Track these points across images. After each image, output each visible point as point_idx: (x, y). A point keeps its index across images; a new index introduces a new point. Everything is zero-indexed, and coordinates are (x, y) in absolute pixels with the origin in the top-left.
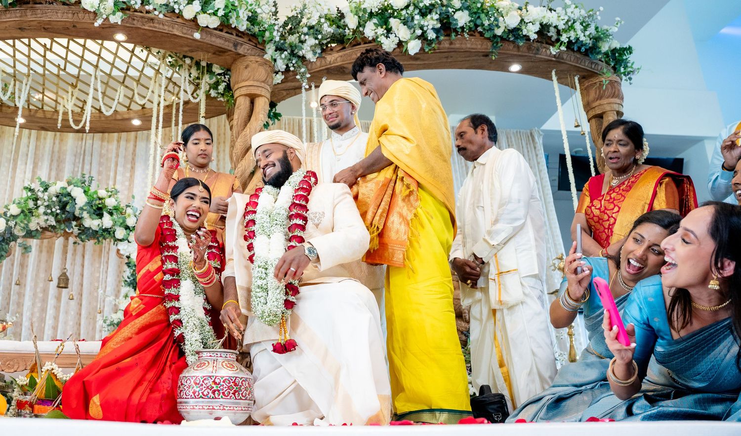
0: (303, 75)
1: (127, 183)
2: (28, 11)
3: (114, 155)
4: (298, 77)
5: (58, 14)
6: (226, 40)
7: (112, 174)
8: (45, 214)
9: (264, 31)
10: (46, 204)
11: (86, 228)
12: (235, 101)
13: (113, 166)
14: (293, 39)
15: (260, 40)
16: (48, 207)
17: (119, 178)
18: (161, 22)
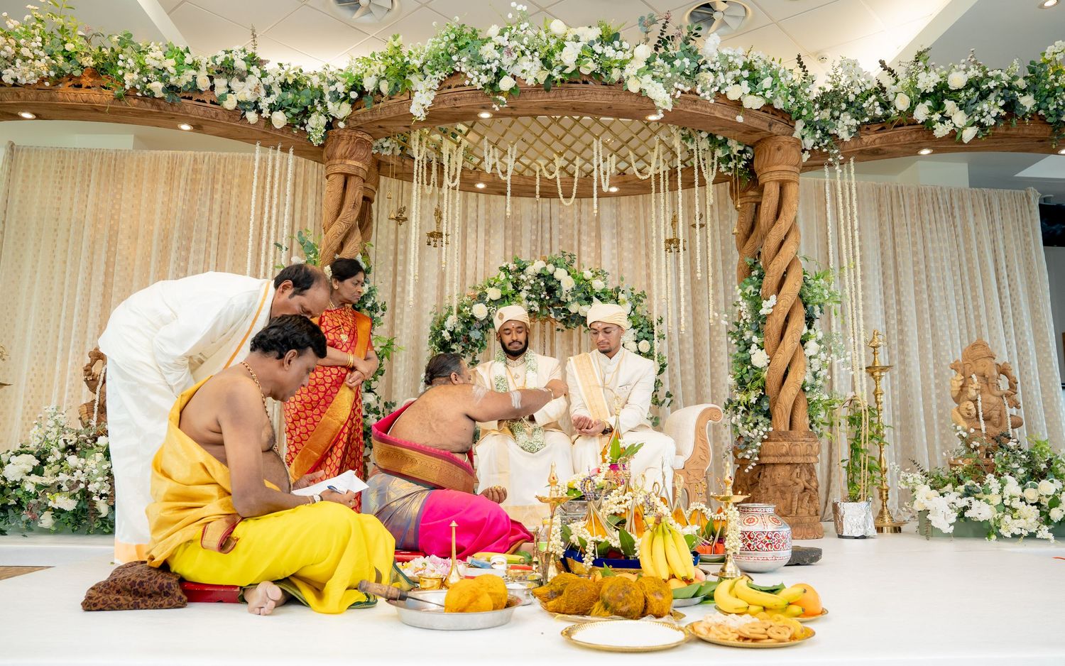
0: (835, 156)
1: (593, 255)
2: (564, 91)
3: (576, 221)
4: (831, 160)
5: (596, 96)
6: (764, 121)
7: (576, 243)
8: (529, 299)
9: (801, 108)
10: (530, 288)
11: (570, 313)
12: (763, 186)
13: (576, 233)
14: (826, 114)
15: (794, 117)
16: (530, 291)
17: (584, 248)
18: (705, 103)
